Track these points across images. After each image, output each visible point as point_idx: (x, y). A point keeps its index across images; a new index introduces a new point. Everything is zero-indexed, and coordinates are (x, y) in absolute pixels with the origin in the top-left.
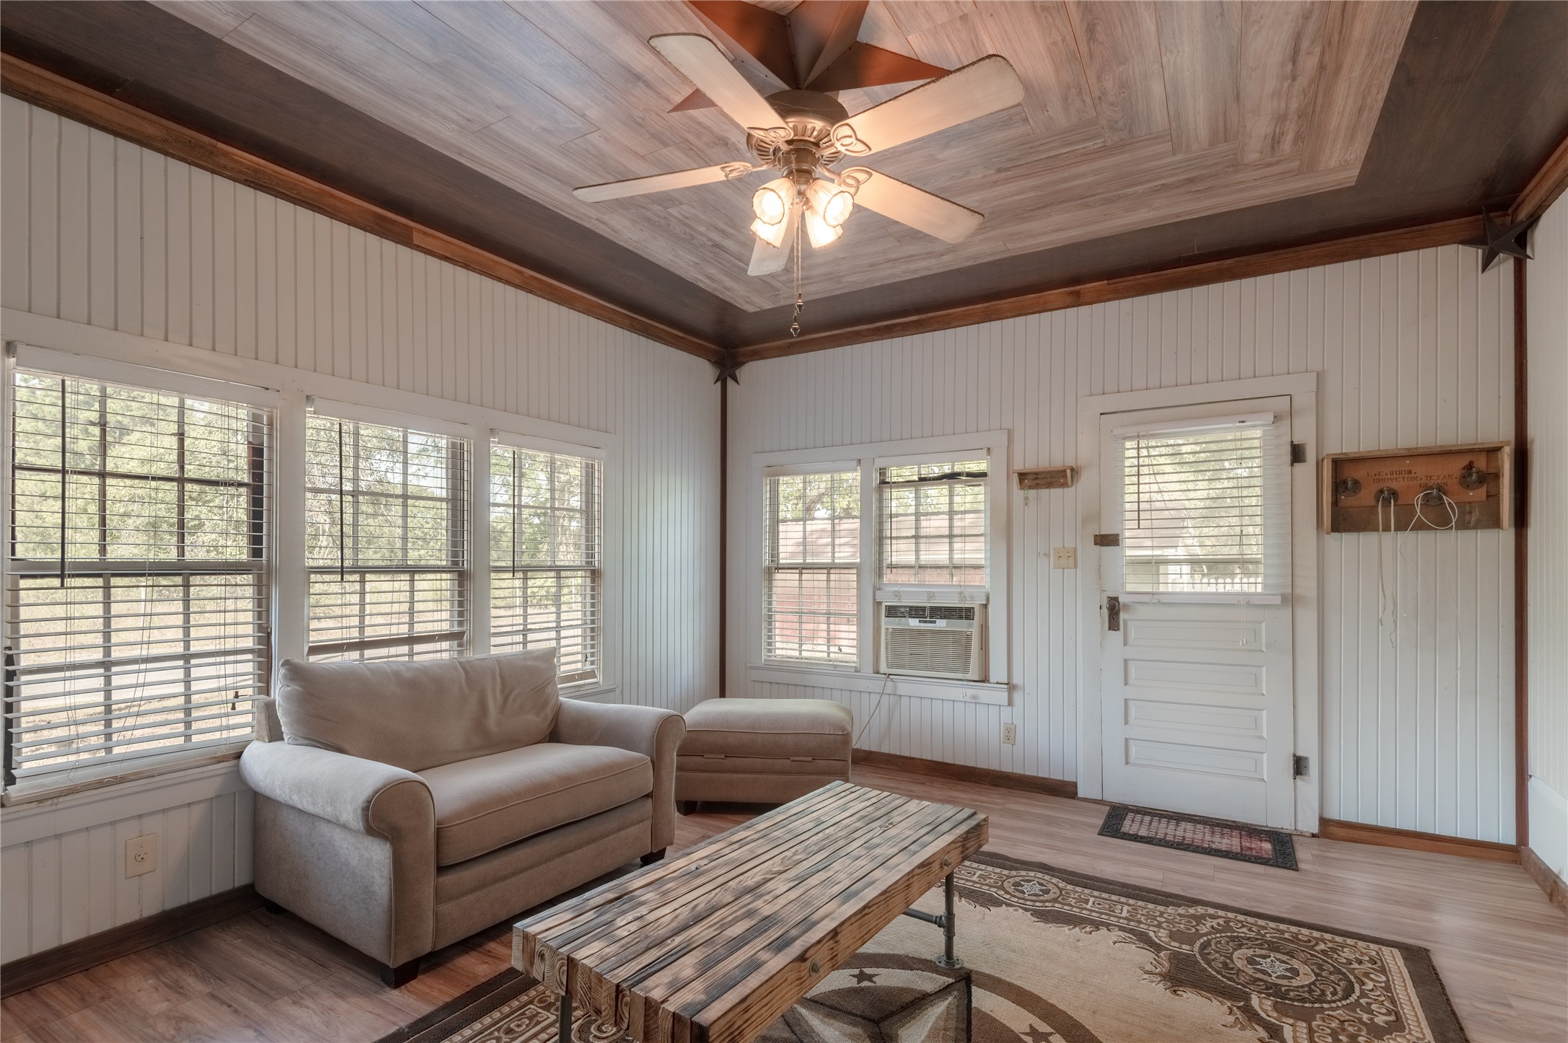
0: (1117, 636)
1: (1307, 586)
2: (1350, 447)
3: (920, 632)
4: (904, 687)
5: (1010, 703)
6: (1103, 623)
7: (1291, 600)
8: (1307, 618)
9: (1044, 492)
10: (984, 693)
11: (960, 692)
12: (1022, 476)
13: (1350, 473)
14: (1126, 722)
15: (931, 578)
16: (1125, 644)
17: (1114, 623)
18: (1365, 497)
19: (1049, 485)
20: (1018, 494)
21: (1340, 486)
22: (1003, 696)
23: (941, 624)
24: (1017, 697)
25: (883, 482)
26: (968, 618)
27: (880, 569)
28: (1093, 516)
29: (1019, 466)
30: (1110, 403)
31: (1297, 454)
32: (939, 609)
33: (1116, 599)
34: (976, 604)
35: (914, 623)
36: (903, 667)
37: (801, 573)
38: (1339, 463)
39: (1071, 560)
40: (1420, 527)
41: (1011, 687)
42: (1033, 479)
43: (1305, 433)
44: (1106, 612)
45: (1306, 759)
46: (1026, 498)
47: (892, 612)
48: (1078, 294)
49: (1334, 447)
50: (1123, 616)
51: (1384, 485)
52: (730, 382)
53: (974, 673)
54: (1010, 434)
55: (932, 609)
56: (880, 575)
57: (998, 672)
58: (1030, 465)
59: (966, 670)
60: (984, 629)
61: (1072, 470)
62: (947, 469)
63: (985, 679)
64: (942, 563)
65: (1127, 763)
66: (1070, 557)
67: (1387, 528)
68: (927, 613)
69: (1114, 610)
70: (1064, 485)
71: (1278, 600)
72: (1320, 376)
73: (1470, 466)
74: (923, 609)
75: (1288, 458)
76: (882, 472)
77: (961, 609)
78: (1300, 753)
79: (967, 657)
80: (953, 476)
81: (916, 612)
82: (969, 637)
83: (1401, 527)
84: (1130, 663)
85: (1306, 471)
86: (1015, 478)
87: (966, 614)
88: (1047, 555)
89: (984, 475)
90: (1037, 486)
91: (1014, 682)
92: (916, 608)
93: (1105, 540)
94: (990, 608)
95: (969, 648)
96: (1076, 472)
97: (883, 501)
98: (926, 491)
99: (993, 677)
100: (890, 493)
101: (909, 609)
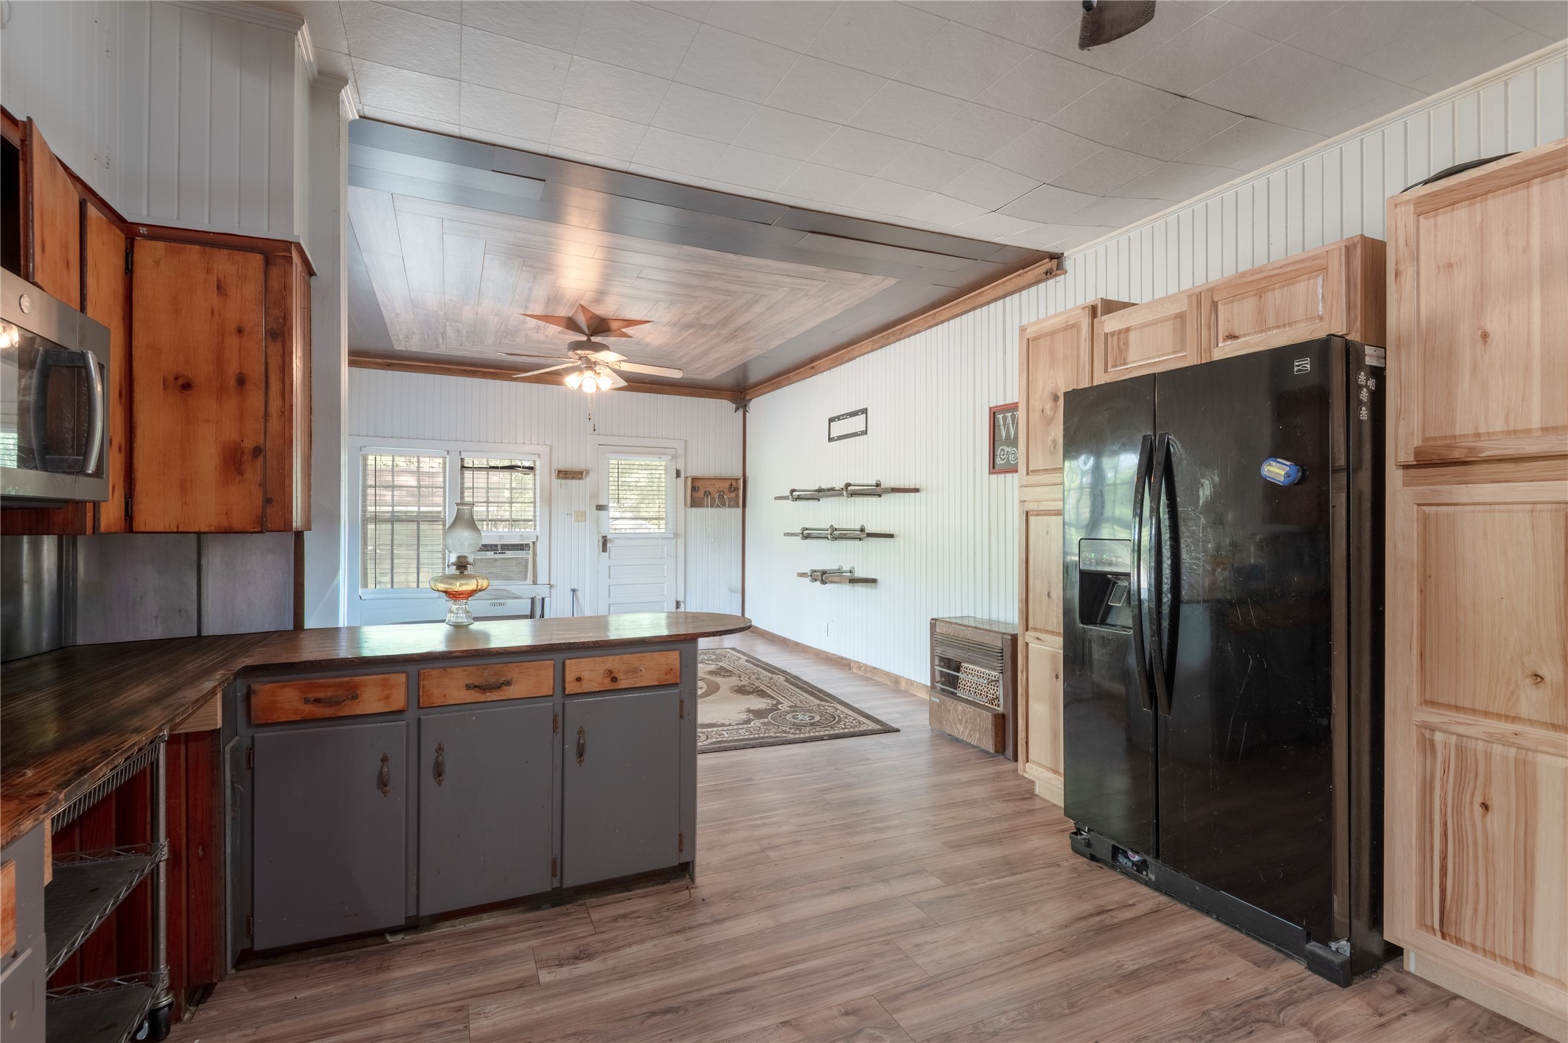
0: (607, 554)
1: (681, 530)
2: (699, 474)
3: (495, 560)
5: (550, 595)
6: (599, 549)
7: (676, 535)
8: (681, 542)
9: (569, 481)
12: (558, 472)
13: (698, 484)
14: (609, 596)
15: (500, 527)
16: (609, 558)
17: (604, 549)
18: (701, 494)
19: (573, 478)
20: (556, 482)
21: (694, 489)
22: (546, 591)
23: (509, 554)
24: (553, 591)
25: (463, 467)
26: (526, 549)
28: (594, 496)
29: (555, 466)
30: (603, 440)
31: (678, 474)
32: (507, 545)
33: (606, 537)
34: (530, 542)
35: (490, 554)
37: (393, 524)
38: (694, 479)
39: (584, 518)
40: (718, 506)
41: (551, 586)
42: (564, 474)
43: (681, 467)
44: (601, 544)
45: (680, 601)
46: (561, 484)
49: (693, 472)
50: (608, 545)
51: (707, 489)
53: (529, 577)
54: (550, 448)
55: (502, 545)
57: (543, 577)
58: (562, 466)
59: (525, 576)
60: (535, 555)
61: (586, 471)
62: (507, 463)
63: (535, 583)
64: (507, 518)
66: (581, 516)
67: (707, 507)
68: (499, 548)
69: (605, 541)
70: (581, 479)
71: (672, 536)
72: (686, 442)
73: (731, 485)
74: (496, 546)
75: (675, 475)
76: (463, 460)
77: (522, 545)
78: (678, 600)
79: (526, 572)
80: (512, 468)
81: (492, 548)
82: (527, 560)
83: (712, 506)
84: (611, 567)
85: (681, 480)
86: (554, 474)
87: (525, 547)
88: (571, 515)
89: (531, 468)
90: (566, 478)
91: (552, 583)
92: (491, 545)
93: (600, 508)
94: (538, 543)
95: (526, 566)
96: (588, 472)
97: (462, 478)
98: (492, 473)
99: (539, 581)
100: (468, 474)
101: (486, 546)
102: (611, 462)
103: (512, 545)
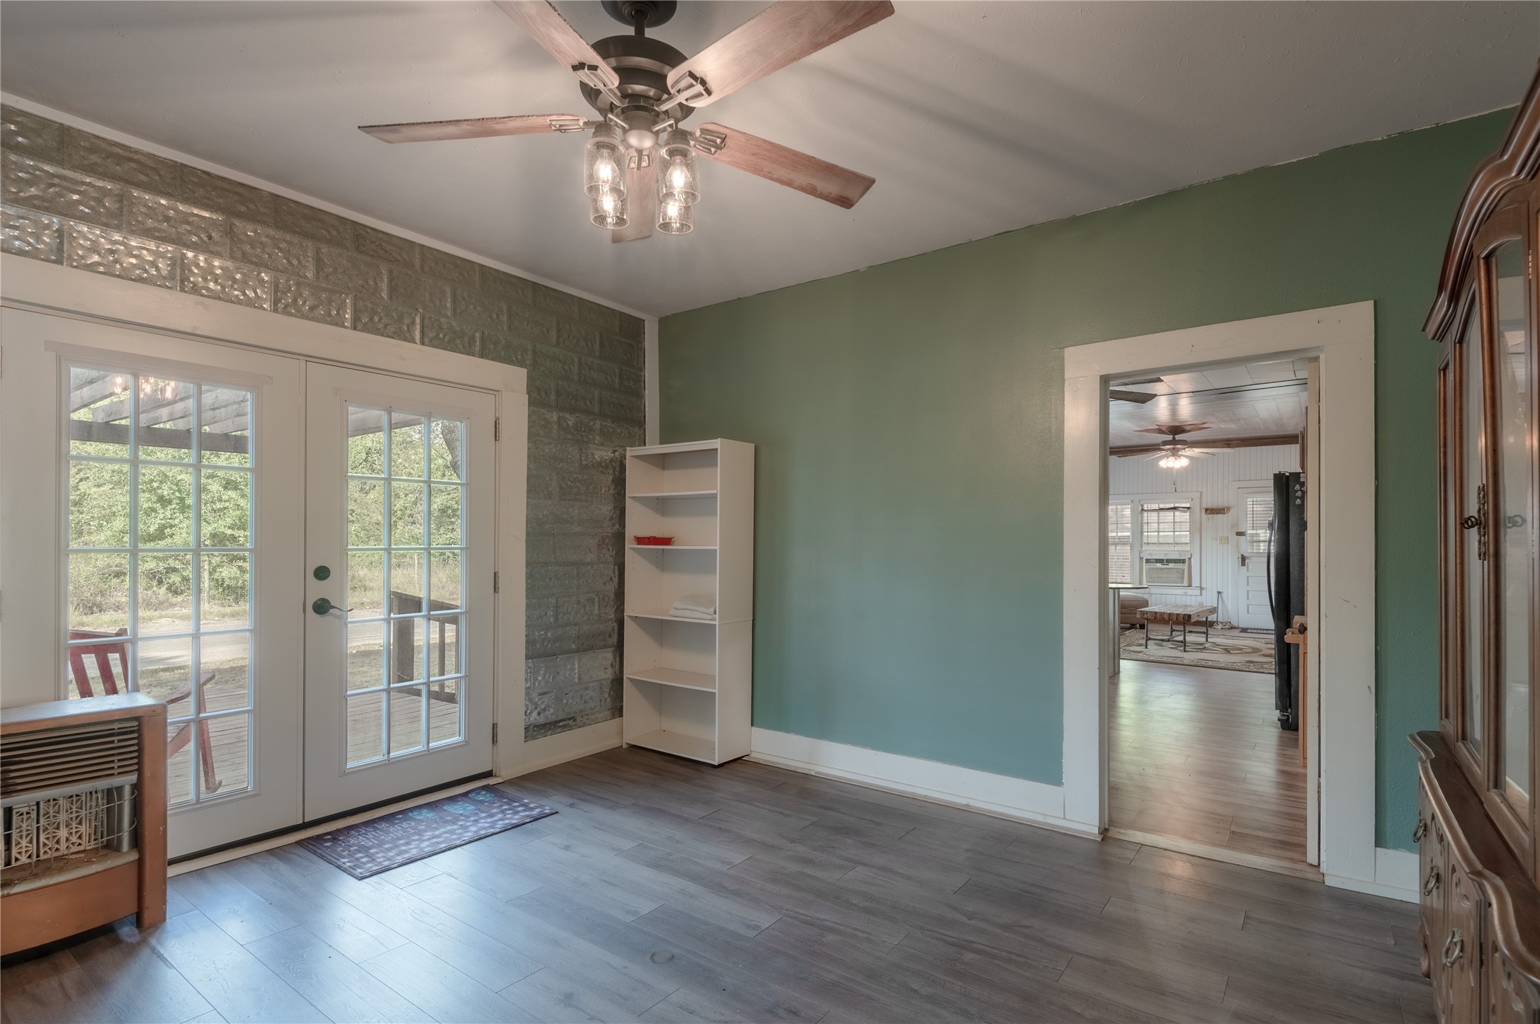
0: (1245, 568)
3: (1161, 569)
4: (1153, 590)
5: (1201, 595)
6: (1238, 564)
9: (1215, 516)
10: (1190, 591)
11: (1180, 591)
12: (1206, 510)
14: (1248, 599)
15: (1166, 548)
16: (1247, 571)
17: (1243, 564)
19: (1217, 513)
20: (1204, 516)
22: (1198, 592)
23: (1171, 565)
24: (1204, 592)
25: (1142, 510)
26: (1183, 563)
27: (1142, 544)
28: (1235, 525)
29: (1205, 506)
30: (1242, 484)
32: (1170, 560)
33: (1244, 555)
34: (1186, 557)
35: (1159, 565)
36: (1154, 582)
39: (1226, 541)
41: (1201, 589)
42: (1210, 511)
44: (1240, 560)
46: (1207, 518)
47: (1148, 561)
48: (1229, 444)
50: (1247, 561)
53: (1186, 583)
54: (1201, 493)
55: (1167, 560)
56: (1142, 547)
57: (1196, 582)
58: (1210, 505)
59: (1182, 583)
60: (1190, 567)
61: (1227, 508)
62: (1172, 506)
63: (1190, 585)
64: (1169, 542)
65: (1248, 613)
66: (1226, 540)
68: (1165, 561)
69: (1243, 559)
70: (1224, 513)
74: (1163, 560)
76: (1142, 506)
77: (1180, 560)
79: (1183, 578)
80: (1175, 508)
81: (1160, 561)
82: (1184, 570)
84: (1249, 578)
86: (1204, 510)
87: (1183, 561)
88: (1217, 539)
89: (1189, 508)
90: (1213, 513)
91: (1203, 586)
92: (1160, 560)
93: (1240, 534)
94: (1192, 559)
95: (1183, 574)
96: (1228, 509)
97: (1142, 517)
98: (1162, 514)
99: (1194, 585)
100: (1145, 514)
101: (1156, 560)
102: (1248, 500)
103: (1174, 560)
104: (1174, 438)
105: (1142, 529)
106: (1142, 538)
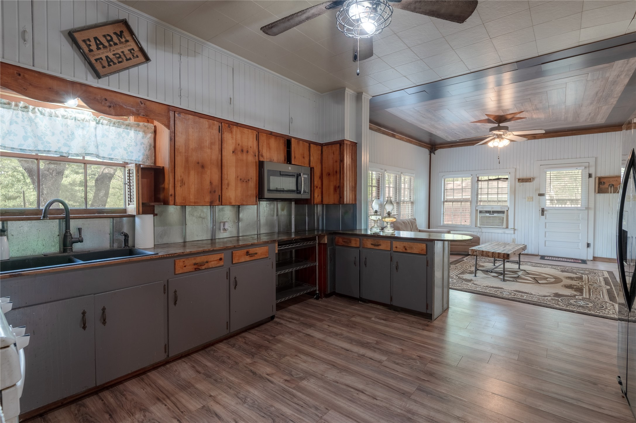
0: (543, 217)
1: (592, 205)
2: (603, 175)
3: (489, 217)
4: (484, 230)
5: (514, 233)
6: (540, 214)
7: (588, 208)
8: (591, 213)
9: (525, 183)
10: (507, 231)
11: (500, 231)
12: (519, 180)
13: (602, 180)
14: (545, 237)
15: (492, 204)
16: (546, 219)
17: (543, 214)
18: (606, 186)
19: (526, 182)
20: (517, 183)
21: (600, 183)
22: (513, 232)
23: (495, 215)
24: (516, 232)
25: (478, 180)
26: (503, 213)
27: (477, 201)
28: (538, 189)
29: (518, 177)
30: (543, 163)
31: (590, 176)
32: (495, 211)
33: (544, 208)
34: (505, 210)
35: (488, 215)
36: (484, 225)
37: (453, 203)
38: (600, 178)
39: (532, 200)
41: (515, 230)
42: (521, 180)
43: (592, 171)
44: (541, 212)
45: (590, 244)
46: (520, 185)
47: (481, 212)
48: (535, 137)
49: (599, 175)
50: (545, 212)
51: (611, 183)
52: (432, 154)
53: (504, 226)
54: (516, 169)
55: (493, 211)
56: (477, 203)
57: (511, 225)
58: (521, 177)
59: (503, 226)
60: (507, 216)
62: (497, 177)
63: (507, 228)
64: (495, 200)
65: (545, 246)
67: (611, 193)
68: (491, 212)
69: (543, 211)
70: (530, 182)
71: (584, 209)
72: (596, 158)
74: (490, 211)
75: (588, 177)
76: (478, 178)
77: (501, 211)
78: (589, 243)
79: (503, 223)
80: (498, 179)
81: (489, 212)
82: (503, 218)
83: (614, 192)
84: (547, 223)
85: (592, 180)
86: (517, 180)
87: (503, 212)
88: (525, 198)
89: (507, 179)
90: (523, 182)
91: (515, 228)
93: (541, 195)
94: (509, 211)
95: (503, 220)
96: (534, 179)
97: (478, 185)
98: (490, 182)
99: (510, 227)
100: (480, 183)
101: (486, 211)
102: (548, 173)
103: (497, 211)
104: (499, 126)
105: (477, 192)
106: (477, 198)
